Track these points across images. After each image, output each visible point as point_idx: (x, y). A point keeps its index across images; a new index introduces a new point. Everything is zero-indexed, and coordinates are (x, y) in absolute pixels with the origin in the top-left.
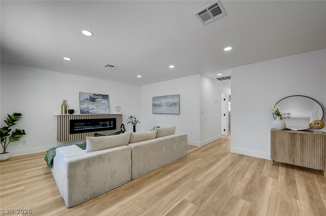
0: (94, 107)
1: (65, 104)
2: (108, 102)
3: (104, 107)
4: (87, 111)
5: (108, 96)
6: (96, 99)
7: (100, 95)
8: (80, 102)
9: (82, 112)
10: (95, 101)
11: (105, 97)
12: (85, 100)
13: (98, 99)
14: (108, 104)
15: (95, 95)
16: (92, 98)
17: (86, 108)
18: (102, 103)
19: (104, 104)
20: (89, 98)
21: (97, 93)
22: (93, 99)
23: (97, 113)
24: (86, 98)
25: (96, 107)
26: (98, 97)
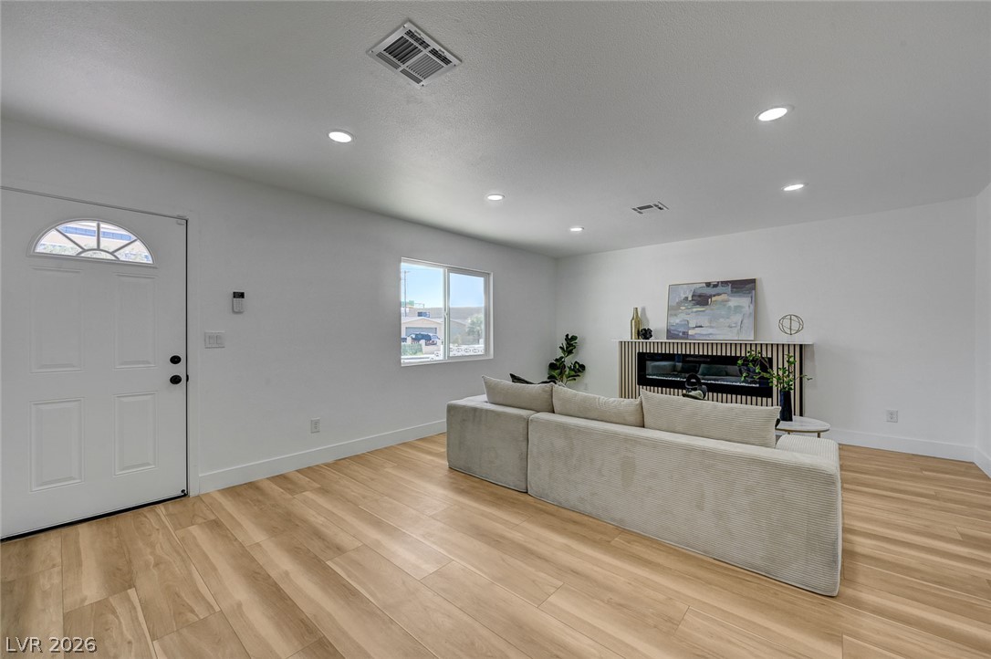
0: (704, 321)
1: (637, 319)
2: (755, 301)
3: (737, 318)
4: (684, 333)
5: (753, 281)
6: (711, 297)
7: (725, 283)
8: (670, 308)
9: (670, 334)
10: (707, 304)
11: (744, 286)
12: (679, 304)
13: (719, 294)
14: (752, 307)
15: (708, 284)
16: (700, 296)
17: (681, 325)
18: (730, 307)
19: (738, 308)
20: (690, 299)
21: (714, 279)
22: (701, 299)
23: (711, 337)
24: (683, 296)
25: (710, 321)
26: (719, 289)
